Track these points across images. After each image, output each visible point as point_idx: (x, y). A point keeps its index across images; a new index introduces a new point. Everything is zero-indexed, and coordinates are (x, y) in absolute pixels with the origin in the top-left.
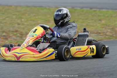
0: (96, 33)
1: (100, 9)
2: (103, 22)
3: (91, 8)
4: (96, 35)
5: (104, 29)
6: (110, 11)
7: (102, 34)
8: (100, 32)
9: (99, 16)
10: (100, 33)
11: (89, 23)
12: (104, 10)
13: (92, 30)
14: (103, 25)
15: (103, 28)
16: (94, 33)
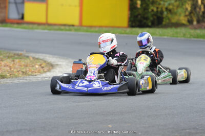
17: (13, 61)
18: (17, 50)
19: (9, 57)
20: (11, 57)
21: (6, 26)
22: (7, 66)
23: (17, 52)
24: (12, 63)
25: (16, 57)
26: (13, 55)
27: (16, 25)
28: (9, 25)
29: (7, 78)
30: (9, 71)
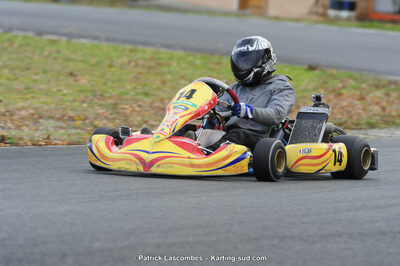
0: (59, 119)
1: (70, 36)
2: (83, 81)
3: (40, 34)
4: (59, 124)
5: (85, 105)
6: (105, 46)
7: (79, 123)
8: (71, 113)
9: (68, 60)
10: (71, 119)
11: (35, 81)
12: (83, 41)
13: (46, 107)
14: (81, 91)
15: (84, 102)
16: (52, 118)
17: (387, 95)
18: (392, 74)
19: (377, 87)
20: (384, 86)
21: (371, 27)
22: (377, 103)
23: (394, 78)
24: (386, 98)
25: (393, 87)
26: (385, 82)
27: (389, 25)
28: (375, 24)
29: (381, 128)
30: (382, 113)
